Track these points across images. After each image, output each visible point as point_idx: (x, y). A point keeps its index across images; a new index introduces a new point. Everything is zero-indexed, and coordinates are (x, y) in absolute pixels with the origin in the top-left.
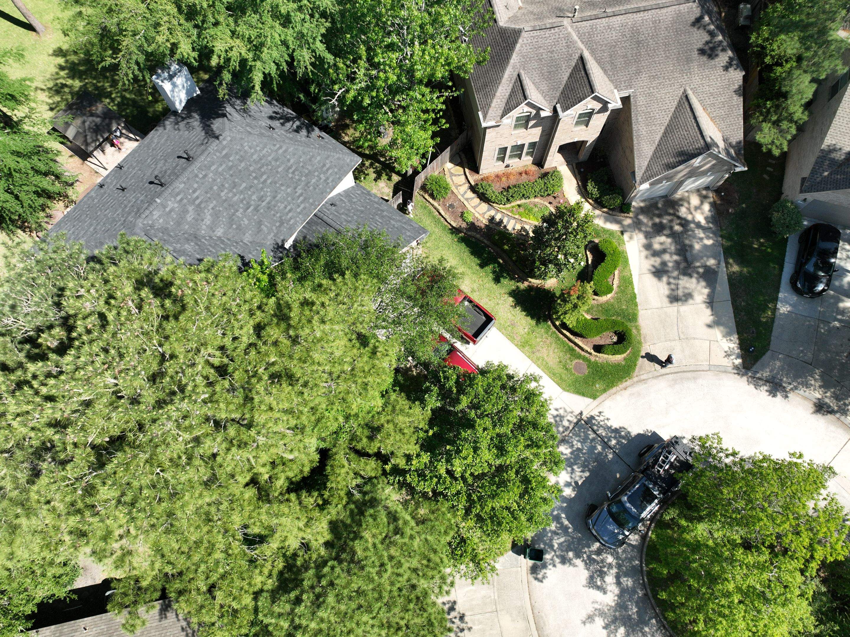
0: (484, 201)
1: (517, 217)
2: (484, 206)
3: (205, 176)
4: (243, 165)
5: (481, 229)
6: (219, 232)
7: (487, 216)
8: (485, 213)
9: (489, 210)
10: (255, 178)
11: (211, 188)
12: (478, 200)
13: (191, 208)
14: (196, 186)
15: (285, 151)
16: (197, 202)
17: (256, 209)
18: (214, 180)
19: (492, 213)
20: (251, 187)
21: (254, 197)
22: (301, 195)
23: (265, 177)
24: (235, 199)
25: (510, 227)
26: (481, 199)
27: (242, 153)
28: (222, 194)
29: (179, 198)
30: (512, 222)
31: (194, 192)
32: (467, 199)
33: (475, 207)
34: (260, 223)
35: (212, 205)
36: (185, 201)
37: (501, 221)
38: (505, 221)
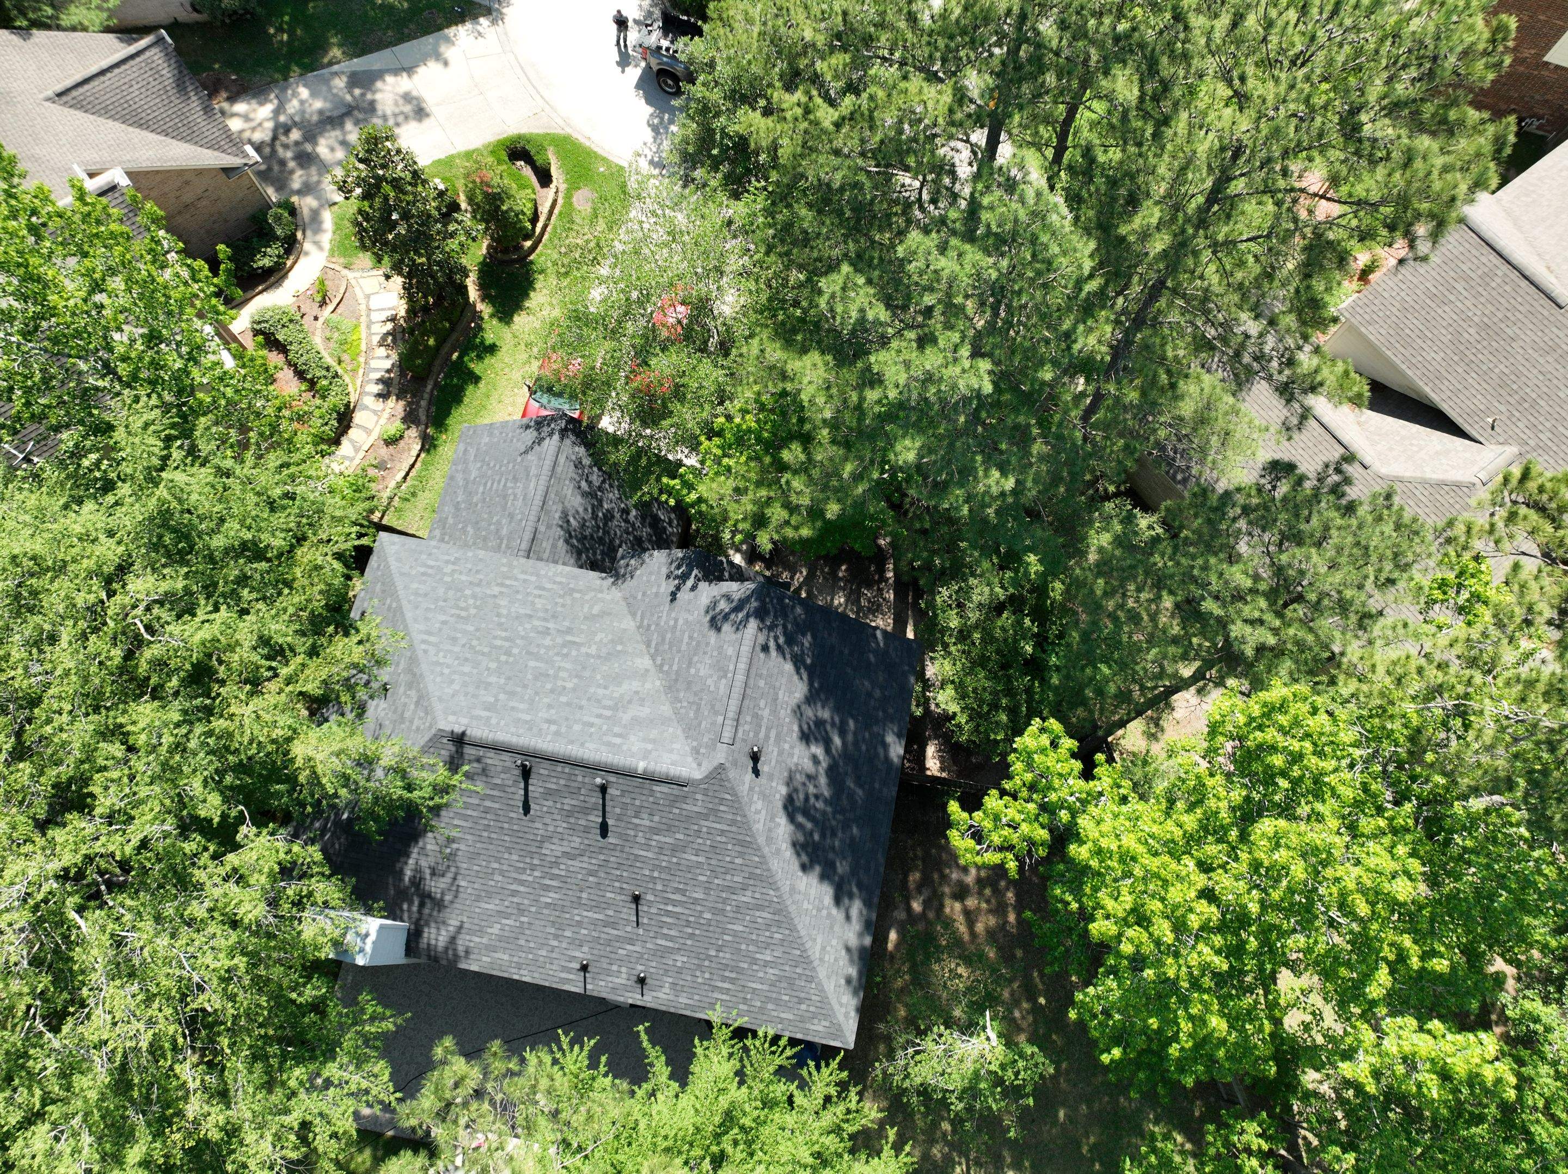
0: (351, 420)
1: (362, 360)
2: (358, 418)
3: (549, 722)
4: (493, 679)
5: (409, 404)
6: (645, 662)
7: (379, 405)
8: (375, 412)
9: (366, 408)
10: (508, 653)
11: (568, 704)
12: (352, 433)
13: (626, 717)
14: (577, 727)
15: (429, 633)
16: (608, 713)
17: (569, 631)
18: (550, 706)
19: (369, 401)
20: (528, 653)
21: (547, 641)
22: (502, 585)
23: (498, 643)
24: (568, 666)
25: (388, 364)
26: (349, 427)
27: (471, 689)
28: (569, 685)
29: (618, 741)
30: (374, 364)
31: (592, 725)
32: (357, 450)
33: (368, 431)
34: (591, 618)
35: (601, 691)
36: (616, 730)
37: (380, 381)
38: (378, 375)
